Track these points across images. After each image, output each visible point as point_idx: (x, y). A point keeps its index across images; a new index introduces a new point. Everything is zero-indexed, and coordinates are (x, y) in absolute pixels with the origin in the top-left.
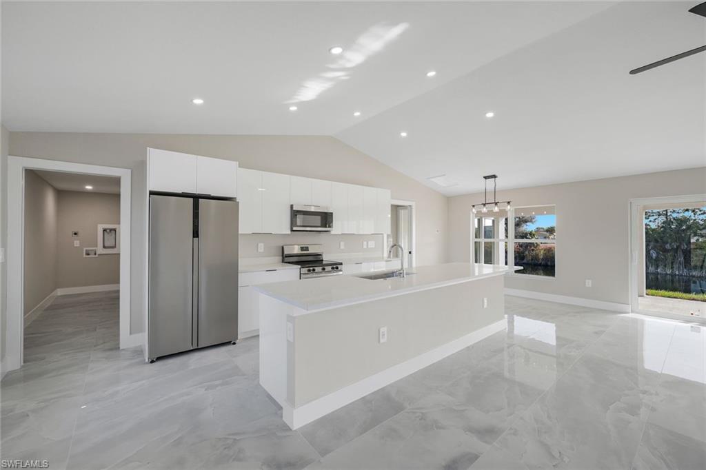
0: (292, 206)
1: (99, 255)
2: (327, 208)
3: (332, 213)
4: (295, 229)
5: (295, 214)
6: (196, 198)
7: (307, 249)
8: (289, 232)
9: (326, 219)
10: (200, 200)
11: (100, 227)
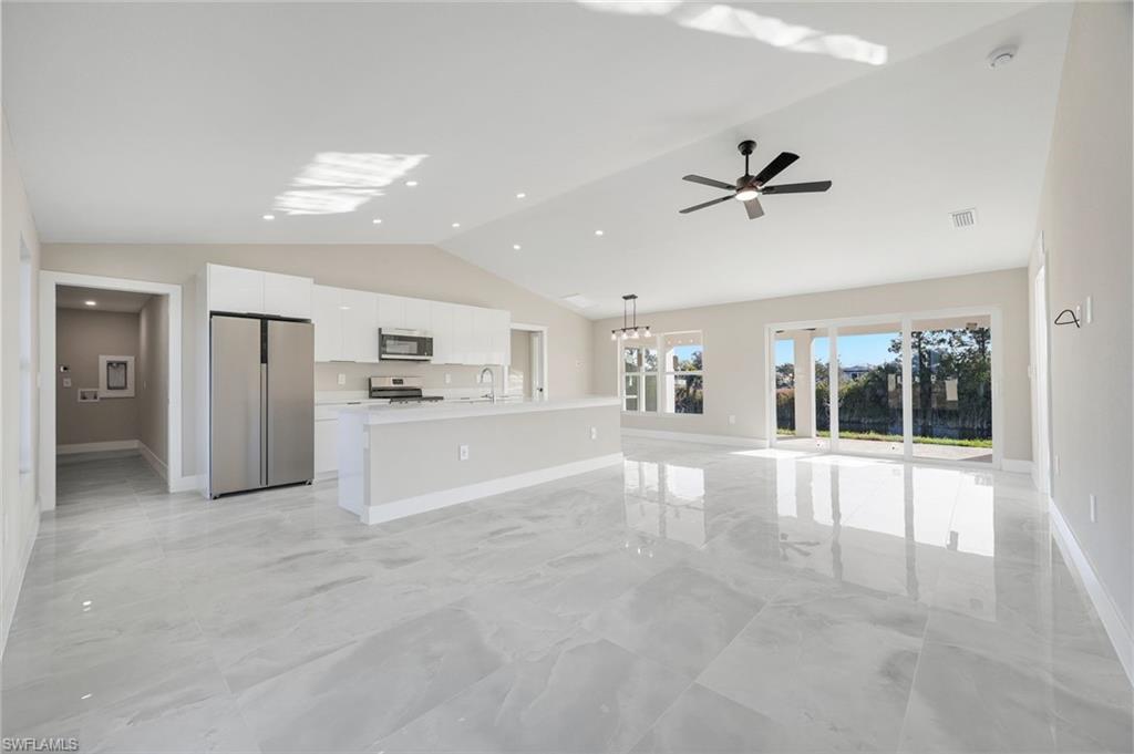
0: (380, 330)
1: (102, 399)
2: (426, 332)
3: (431, 339)
4: (383, 356)
5: (383, 339)
6: (264, 320)
7: (401, 382)
8: (377, 361)
9: (425, 346)
10: (269, 322)
11: (103, 360)
